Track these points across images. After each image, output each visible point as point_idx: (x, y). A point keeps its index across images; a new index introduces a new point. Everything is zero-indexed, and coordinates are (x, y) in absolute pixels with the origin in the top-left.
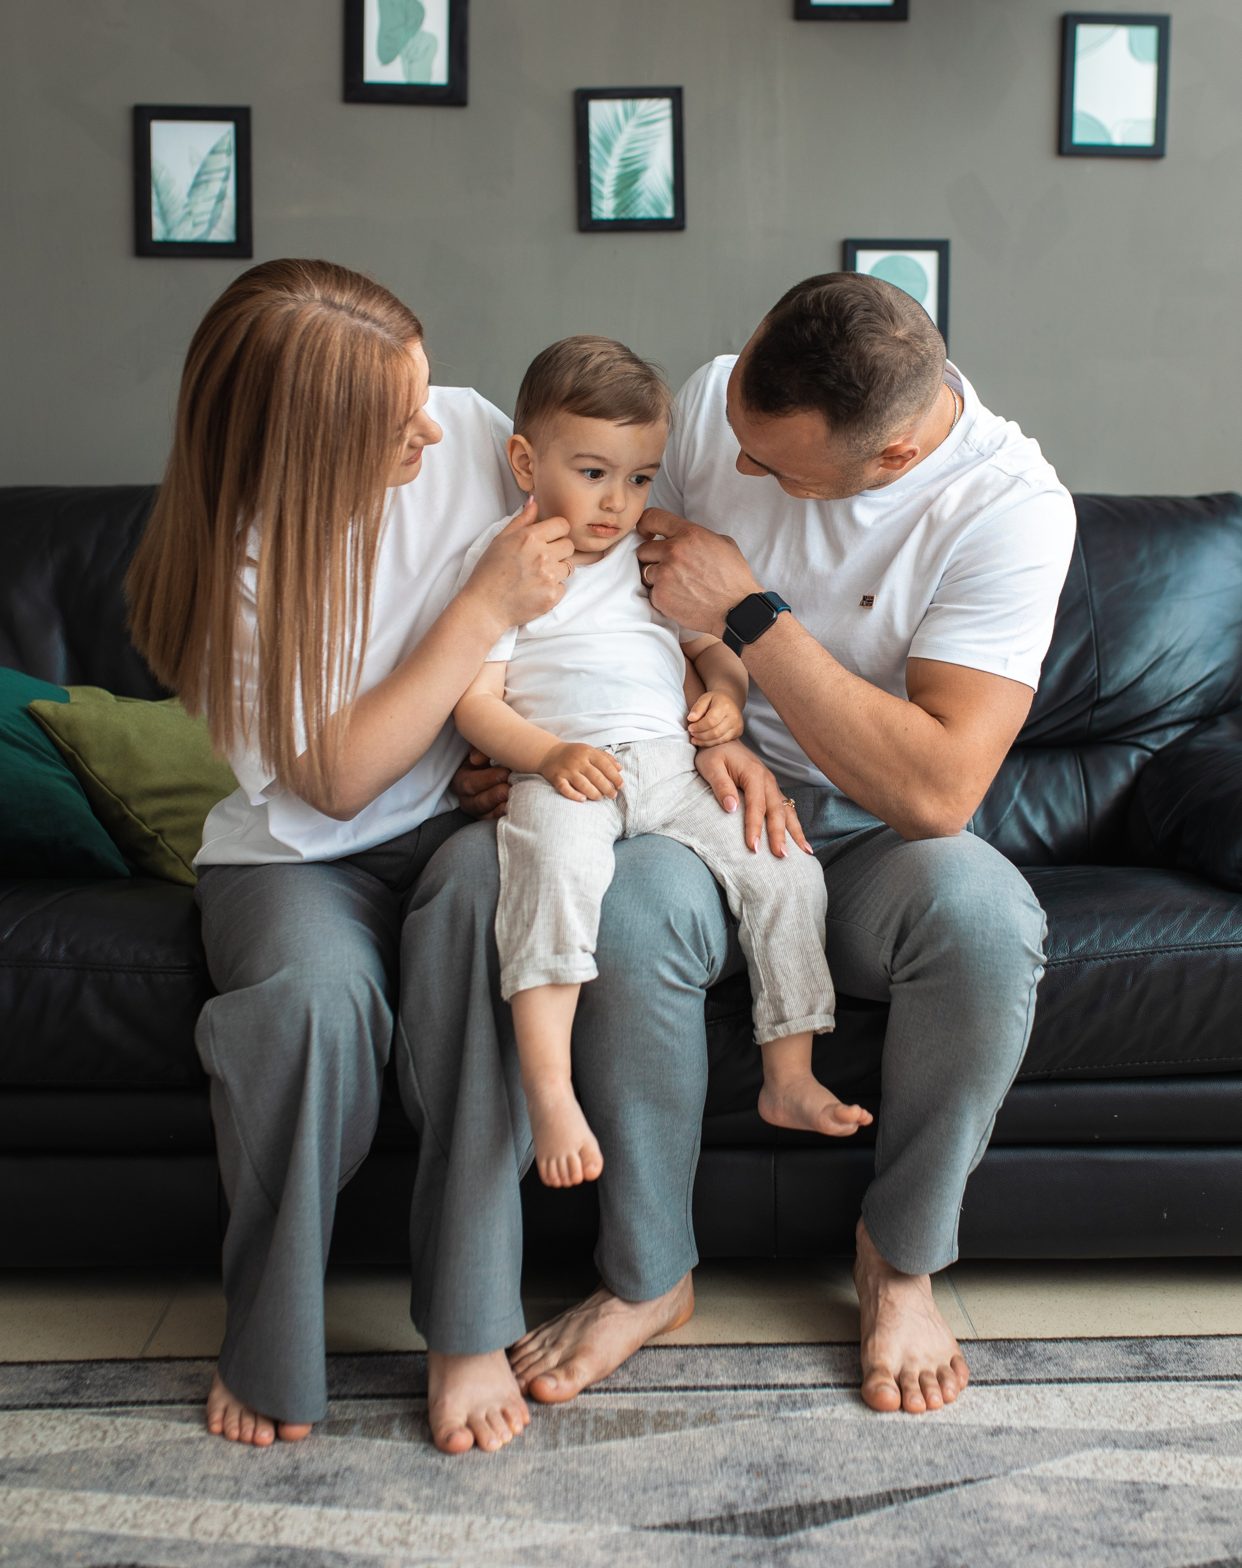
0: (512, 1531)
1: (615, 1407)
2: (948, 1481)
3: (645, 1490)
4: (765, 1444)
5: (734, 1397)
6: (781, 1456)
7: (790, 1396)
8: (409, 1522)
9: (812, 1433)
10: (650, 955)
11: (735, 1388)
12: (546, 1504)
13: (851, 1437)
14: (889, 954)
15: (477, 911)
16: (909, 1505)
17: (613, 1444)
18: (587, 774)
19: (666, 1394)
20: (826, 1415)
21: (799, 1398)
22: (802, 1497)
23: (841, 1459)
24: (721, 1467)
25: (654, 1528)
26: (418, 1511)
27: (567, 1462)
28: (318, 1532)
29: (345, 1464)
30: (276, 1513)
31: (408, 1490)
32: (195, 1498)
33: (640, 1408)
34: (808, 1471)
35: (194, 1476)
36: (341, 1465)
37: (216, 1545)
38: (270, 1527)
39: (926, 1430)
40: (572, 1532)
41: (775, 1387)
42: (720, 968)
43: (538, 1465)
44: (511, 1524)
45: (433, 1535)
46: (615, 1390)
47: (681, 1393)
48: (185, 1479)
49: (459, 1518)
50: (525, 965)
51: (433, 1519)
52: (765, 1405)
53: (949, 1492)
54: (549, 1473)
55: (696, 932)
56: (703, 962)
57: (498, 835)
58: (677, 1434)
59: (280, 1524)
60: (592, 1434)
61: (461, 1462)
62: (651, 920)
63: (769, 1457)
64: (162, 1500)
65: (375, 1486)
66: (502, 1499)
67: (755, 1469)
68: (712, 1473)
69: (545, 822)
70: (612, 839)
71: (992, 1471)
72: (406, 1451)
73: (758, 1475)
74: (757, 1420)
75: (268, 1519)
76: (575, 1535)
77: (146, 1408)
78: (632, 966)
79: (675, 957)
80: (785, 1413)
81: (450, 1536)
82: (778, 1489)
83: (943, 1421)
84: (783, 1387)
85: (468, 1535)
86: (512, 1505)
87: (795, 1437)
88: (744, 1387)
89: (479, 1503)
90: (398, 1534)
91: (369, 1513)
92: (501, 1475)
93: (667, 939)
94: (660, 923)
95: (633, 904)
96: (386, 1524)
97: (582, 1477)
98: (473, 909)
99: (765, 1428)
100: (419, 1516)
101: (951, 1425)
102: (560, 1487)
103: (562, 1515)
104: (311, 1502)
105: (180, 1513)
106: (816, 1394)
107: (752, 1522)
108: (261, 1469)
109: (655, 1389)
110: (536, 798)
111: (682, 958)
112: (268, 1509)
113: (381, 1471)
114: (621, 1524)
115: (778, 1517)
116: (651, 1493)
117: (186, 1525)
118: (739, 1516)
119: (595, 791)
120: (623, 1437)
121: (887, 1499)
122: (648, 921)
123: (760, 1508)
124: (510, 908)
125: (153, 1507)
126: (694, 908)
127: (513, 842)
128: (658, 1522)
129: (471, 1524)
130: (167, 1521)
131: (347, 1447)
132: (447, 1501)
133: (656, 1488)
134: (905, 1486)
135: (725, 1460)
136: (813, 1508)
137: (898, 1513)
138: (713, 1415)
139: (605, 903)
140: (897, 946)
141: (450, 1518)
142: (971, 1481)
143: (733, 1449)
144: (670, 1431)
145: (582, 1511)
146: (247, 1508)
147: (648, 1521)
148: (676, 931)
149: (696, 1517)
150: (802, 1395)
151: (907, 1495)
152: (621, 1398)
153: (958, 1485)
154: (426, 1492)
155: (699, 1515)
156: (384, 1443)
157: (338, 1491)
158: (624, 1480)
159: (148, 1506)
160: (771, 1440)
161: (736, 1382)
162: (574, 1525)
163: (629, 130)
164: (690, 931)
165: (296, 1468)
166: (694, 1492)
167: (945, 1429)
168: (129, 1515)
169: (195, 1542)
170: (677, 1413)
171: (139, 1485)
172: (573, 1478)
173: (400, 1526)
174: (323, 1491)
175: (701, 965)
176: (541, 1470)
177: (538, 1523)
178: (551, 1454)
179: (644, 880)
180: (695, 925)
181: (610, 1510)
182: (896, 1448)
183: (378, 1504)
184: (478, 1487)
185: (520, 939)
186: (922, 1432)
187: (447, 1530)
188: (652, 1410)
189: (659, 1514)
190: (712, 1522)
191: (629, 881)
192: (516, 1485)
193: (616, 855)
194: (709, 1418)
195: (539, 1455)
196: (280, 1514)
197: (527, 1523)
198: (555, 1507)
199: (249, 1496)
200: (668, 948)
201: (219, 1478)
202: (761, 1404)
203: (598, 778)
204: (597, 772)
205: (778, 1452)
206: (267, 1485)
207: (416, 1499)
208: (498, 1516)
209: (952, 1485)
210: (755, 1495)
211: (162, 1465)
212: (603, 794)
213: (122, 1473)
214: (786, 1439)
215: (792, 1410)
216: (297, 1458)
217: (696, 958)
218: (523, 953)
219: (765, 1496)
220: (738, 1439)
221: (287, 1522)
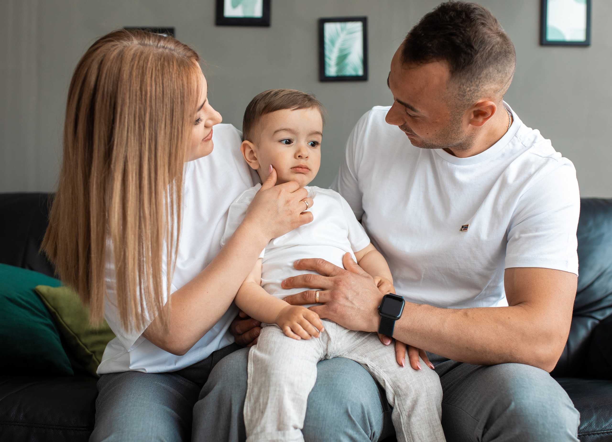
10: (336, 430)
14: (481, 431)
15: (233, 402)
18: (301, 324)
42: (378, 438)
50: (259, 437)
55: (364, 417)
56: (367, 434)
57: (249, 356)
62: (337, 409)
69: (276, 349)
70: (316, 361)
78: (325, 437)
79: (351, 432)
93: (346, 421)
94: (342, 411)
95: (326, 399)
98: (231, 401)
110: (273, 336)
111: (355, 433)
119: (306, 334)
122: (335, 410)
124: (252, 401)
126: (363, 402)
127: (257, 360)
139: (310, 398)
140: (487, 427)
148: (352, 416)
163: (343, 36)
164: (361, 416)
175: (366, 436)
179: (333, 384)
180: (363, 412)
185: (257, 420)
191: (324, 385)
193: (318, 369)
200: (347, 427)
203: (307, 326)
204: (307, 323)
212: (310, 335)
217: (363, 432)
218: (259, 429)
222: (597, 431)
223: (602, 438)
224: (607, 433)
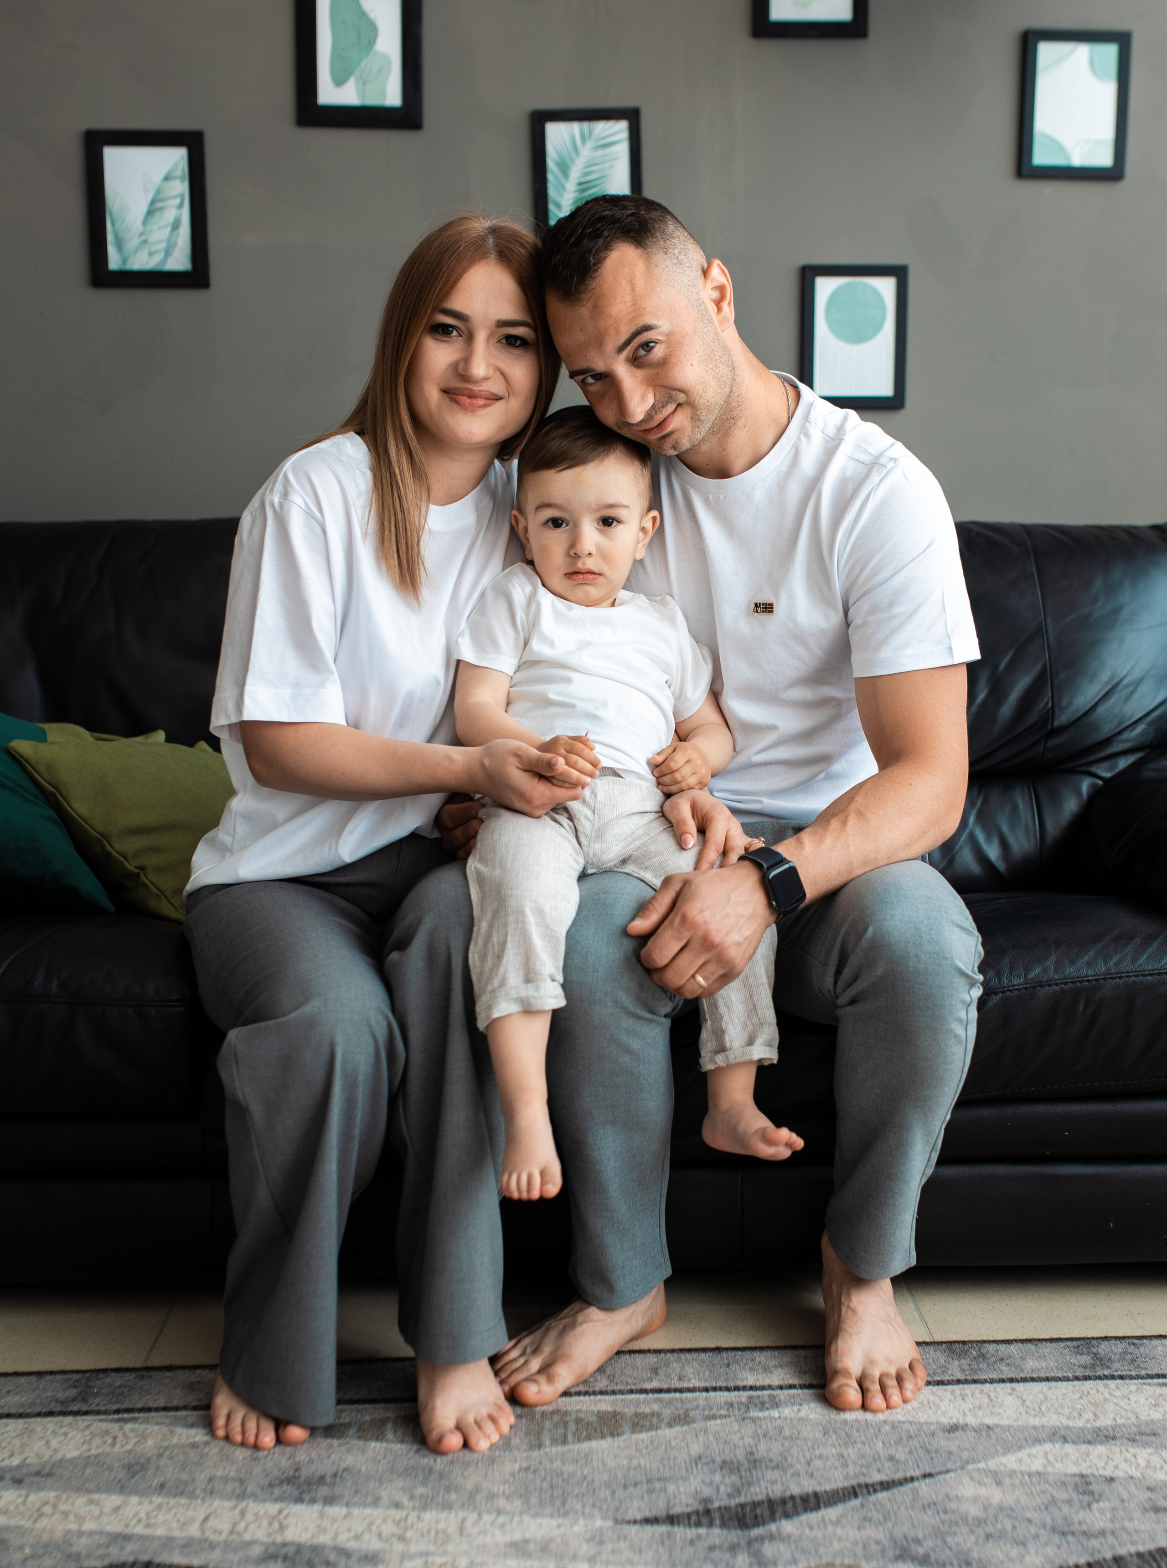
0: (502, 1526)
1: (595, 1409)
2: (908, 1475)
3: (625, 1487)
4: (736, 1442)
5: (706, 1399)
6: (752, 1453)
7: (758, 1397)
8: (406, 1518)
9: (780, 1432)
11: (707, 1390)
12: (534, 1500)
13: (817, 1435)
14: (832, 980)
16: (873, 1498)
17: (594, 1444)
19: (642, 1397)
20: (793, 1415)
21: (767, 1399)
22: (773, 1491)
23: (808, 1456)
24: (696, 1464)
25: (635, 1522)
26: (414, 1508)
27: (551, 1462)
28: (321, 1529)
29: (343, 1465)
30: (280, 1512)
31: (403, 1489)
32: (203, 1499)
33: (618, 1410)
34: (777, 1467)
35: (201, 1477)
36: (339, 1466)
37: (226, 1542)
38: (276, 1525)
39: (887, 1428)
40: (559, 1526)
41: (744, 1388)
43: (525, 1464)
44: (501, 1519)
45: (429, 1531)
46: (594, 1393)
47: (656, 1395)
48: (193, 1480)
49: (453, 1515)
50: (498, 995)
51: (428, 1516)
52: (735, 1405)
53: (910, 1485)
54: (535, 1471)
57: (469, 875)
58: (653, 1433)
59: (285, 1522)
60: (574, 1434)
61: (452, 1462)
63: (740, 1455)
64: (172, 1501)
65: (372, 1485)
66: (492, 1496)
67: (728, 1466)
68: (687, 1470)
70: (576, 875)
71: (950, 1466)
72: (399, 1452)
73: (731, 1471)
74: (728, 1420)
75: (274, 1518)
76: (562, 1529)
77: (152, 1414)
80: (754, 1413)
81: (445, 1531)
82: (749, 1484)
83: (902, 1419)
84: (751, 1388)
85: (461, 1530)
86: (501, 1502)
87: (764, 1436)
88: (715, 1389)
89: (471, 1501)
90: (395, 1530)
91: (368, 1511)
92: (490, 1473)
96: (384, 1521)
97: (566, 1476)
98: (448, 949)
99: (736, 1428)
100: (415, 1513)
101: (910, 1423)
102: (545, 1485)
103: (548, 1511)
104: (313, 1501)
105: (190, 1513)
106: (783, 1394)
107: (726, 1516)
108: (264, 1470)
109: (631, 1392)
112: (272, 1508)
113: (377, 1471)
114: (605, 1518)
115: (751, 1510)
116: (631, 1489)
117: (197, 1524)
118: (715, 1510)
120: (603, 1437)
121: (853, 1492)
123: (733, 1502)
124: (481, 942)
125: (165, 1507)
127: (482, 880)
128: (639, 1517)
129: (464, 1520)
130: (179, 1521)
131: (344, 1449)
132: (440, 1499)
133: (636, 1485)
134: (869, 1480)
135: (700, 1457)
136: (783, 1501)
137: (862, 1506)
138: (687, 1415)
140: (839, 972)
141: (444, 1515)
142: (930, 1475)
143: (707, 1447)
144: (646, 1430)
145: (567, 1507)
146: (253, 1507)
147: (630, 1516)
149: (673, 1511)
150: (769, 1396)
151: (871, 1488)
152: (600, 1400)
153: (918, 1479)
154: (420, 1490)
155: (677, 1510)
156: (378, 1444)
157: (338, 1490)
158: (606, 1477)
159: (159, 1507)
160: (742, 1438)
161: (708, 1385)
162: (560, 1521)
165: (297, 1470)
166: (671, 1488)
167: (905, 1426)
168: (142, 1515)
169: (206, 1540)
170: (653, 1414)
171: (150, 1487)
172: (558, 1475)
173: (398, 1523)
174: (323, 1491)
176: (527, 1469)
177: (526, 1518)
178: (536, 1453)
181: (594, 1505)
182: (859, 1445)
183: (376, 1502)
184: (469, 1485)
185: (491, 971)
186: (883, 1430)
187: (441, 1526)
188: (629, 1411)
189: (639, 1509)
190: (689, 1516)
192: (504, 1483)
194: (683, 1419)
195: (525, 1454)
196: (285, 1512)
197: (517, 1519)
198: (541, 1503)
199: (253, 1495)
201: (226, 1480)
202: (731, 1405)
205: (749, 1449)
206: (271, 1485)
207: (412, 1497)
208: (489, 1512)
209: (912, 1479)
210: (729, 1490)
211: (171, 1468)
213: (133, 1476)
214: (756, 1437)
215: (761, 1410)
216: (297, 1460)
218: (495, 983)
219: (738, 1491)
220: (711, 1438)
221: (291, 1520)
222: (1056, 980)
223: (1063, 991)
224: (1072, 982)
